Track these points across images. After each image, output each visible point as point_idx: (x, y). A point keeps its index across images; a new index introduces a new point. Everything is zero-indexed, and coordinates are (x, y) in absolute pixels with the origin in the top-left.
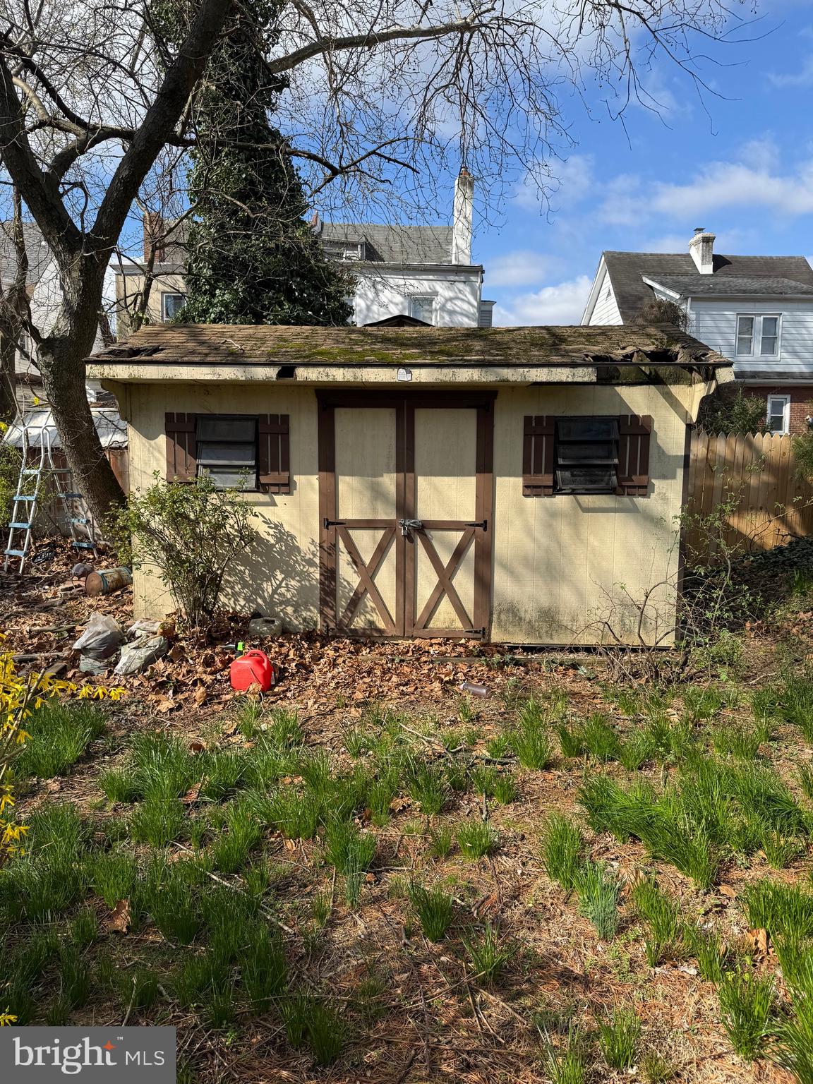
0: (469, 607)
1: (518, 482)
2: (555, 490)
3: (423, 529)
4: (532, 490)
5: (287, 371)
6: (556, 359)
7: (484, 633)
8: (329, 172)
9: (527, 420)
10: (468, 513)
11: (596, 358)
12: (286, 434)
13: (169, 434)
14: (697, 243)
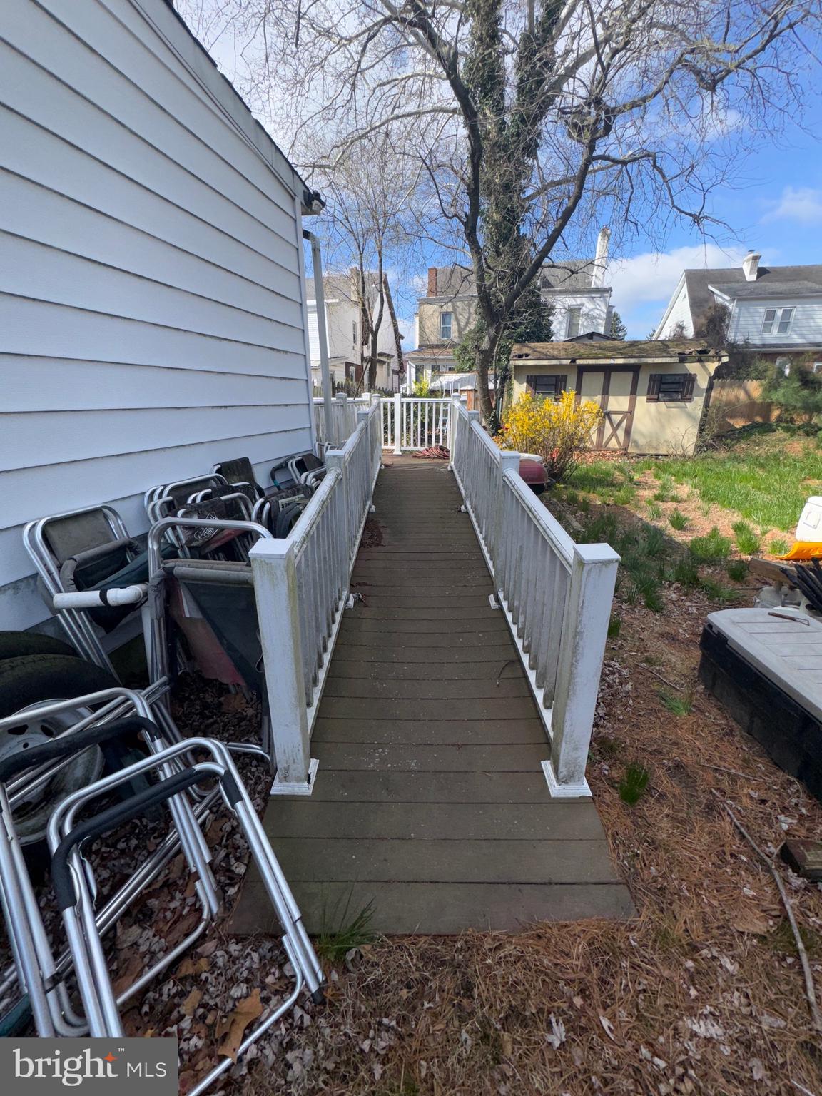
0: (622, 442)
1: (645, 398)
2: (658, 400)
3: (608, 415)
4: (649, 400)
5: (573, 361)
6: (664, 354)
7: (626, 449)
8: (570, 273)
9: (651, 375)
10: (626, 409)
11: (680, 354)
12: (565, 382)
13: (527, 382)
14: (748, 260)
